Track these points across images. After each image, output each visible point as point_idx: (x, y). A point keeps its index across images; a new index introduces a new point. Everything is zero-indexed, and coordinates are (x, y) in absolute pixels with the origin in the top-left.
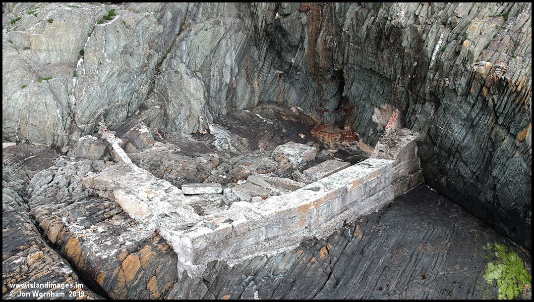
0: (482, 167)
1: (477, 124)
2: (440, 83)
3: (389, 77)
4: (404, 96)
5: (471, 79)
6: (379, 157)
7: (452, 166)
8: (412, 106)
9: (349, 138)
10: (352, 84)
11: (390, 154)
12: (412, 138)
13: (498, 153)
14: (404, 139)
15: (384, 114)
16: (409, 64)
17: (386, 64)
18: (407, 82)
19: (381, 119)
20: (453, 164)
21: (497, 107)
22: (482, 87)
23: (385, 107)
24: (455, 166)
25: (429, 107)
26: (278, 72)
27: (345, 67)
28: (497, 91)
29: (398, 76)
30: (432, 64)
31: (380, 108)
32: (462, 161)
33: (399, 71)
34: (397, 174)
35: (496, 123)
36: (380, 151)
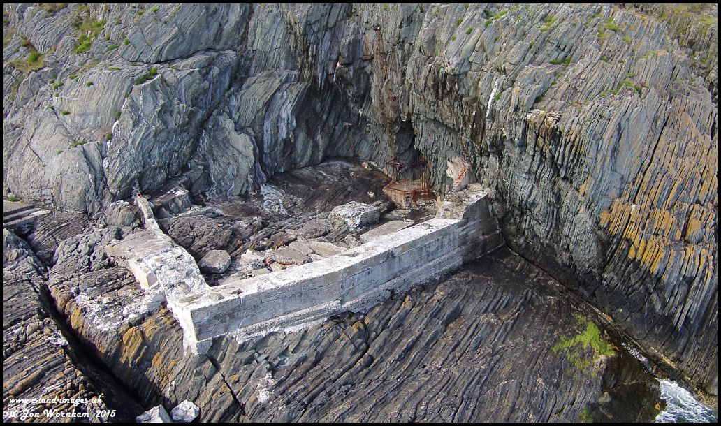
0: (553, 225)
1: (539, 177)
2: (497, 133)
3: (452, 127)
4: (470, 148)
5: (525, 128)
6: (444, 217)
7: (527, 226)
8: (479, 159)
9: (424, 196)
10: (422, 136)
11: (456, 212)
12: (483, 195)
13: (564, 209)
14: (473, 196)
15: (456, 168)
16: (468, 114)
17: (448, 114)
18: (469, 133)
19: (455, 174)
20: (528, 222)
21: (555, 159)
22: (537, 136)
23: (456, 160)
24: (529, 225)
25: (493, 160)
26: (347, 124)
27: (412, 118)
28: (552, 142)
29: (461, 127)
30: (488, 113)
31: (452, 162)
32: (534, 219)
33: (461, 120)
34: (466, 235)
35: (558, 176)
36: (445, 210)
